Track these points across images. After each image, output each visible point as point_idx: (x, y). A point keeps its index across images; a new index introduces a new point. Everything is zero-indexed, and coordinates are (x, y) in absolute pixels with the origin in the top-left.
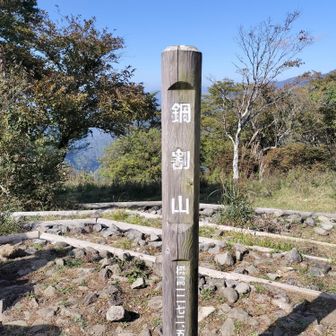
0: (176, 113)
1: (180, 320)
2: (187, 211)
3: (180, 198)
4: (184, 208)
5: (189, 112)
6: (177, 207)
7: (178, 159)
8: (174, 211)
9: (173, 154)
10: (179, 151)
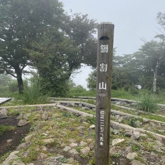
0: (102, 49)
1: (102, 133)
2: (105, 89)
3: (103, 83)
4: (104, 87)
5: (107, 48)
6: (101, 87)
7: (102, 67)
8: (100, 88)
9: (101, 65)
10: (103, 64)
